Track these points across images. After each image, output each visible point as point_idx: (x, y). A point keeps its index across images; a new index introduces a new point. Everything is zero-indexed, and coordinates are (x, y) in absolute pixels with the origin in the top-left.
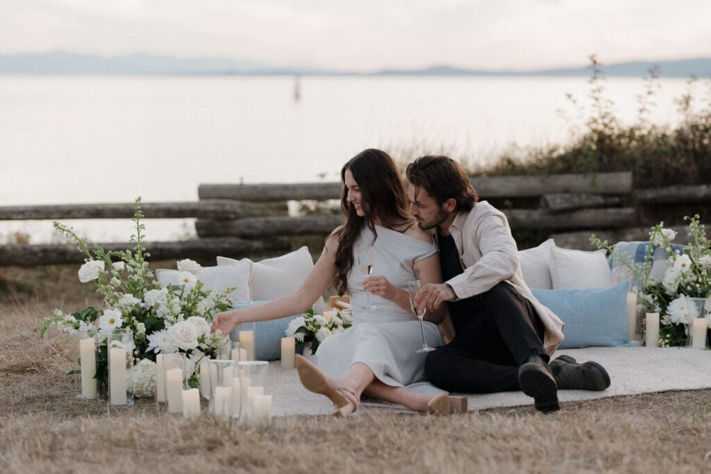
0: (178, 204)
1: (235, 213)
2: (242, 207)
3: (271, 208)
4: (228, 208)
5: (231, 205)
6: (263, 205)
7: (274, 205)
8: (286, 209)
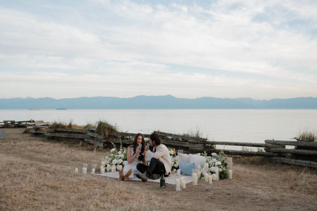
0: (256, 144)
1: (270, 147)
2: (272, 146)
3: (280, 146)
4: (268, 145)
5: (269, 145)
6: (278, 145)
7: (280, 145)
8: (285, 147)
